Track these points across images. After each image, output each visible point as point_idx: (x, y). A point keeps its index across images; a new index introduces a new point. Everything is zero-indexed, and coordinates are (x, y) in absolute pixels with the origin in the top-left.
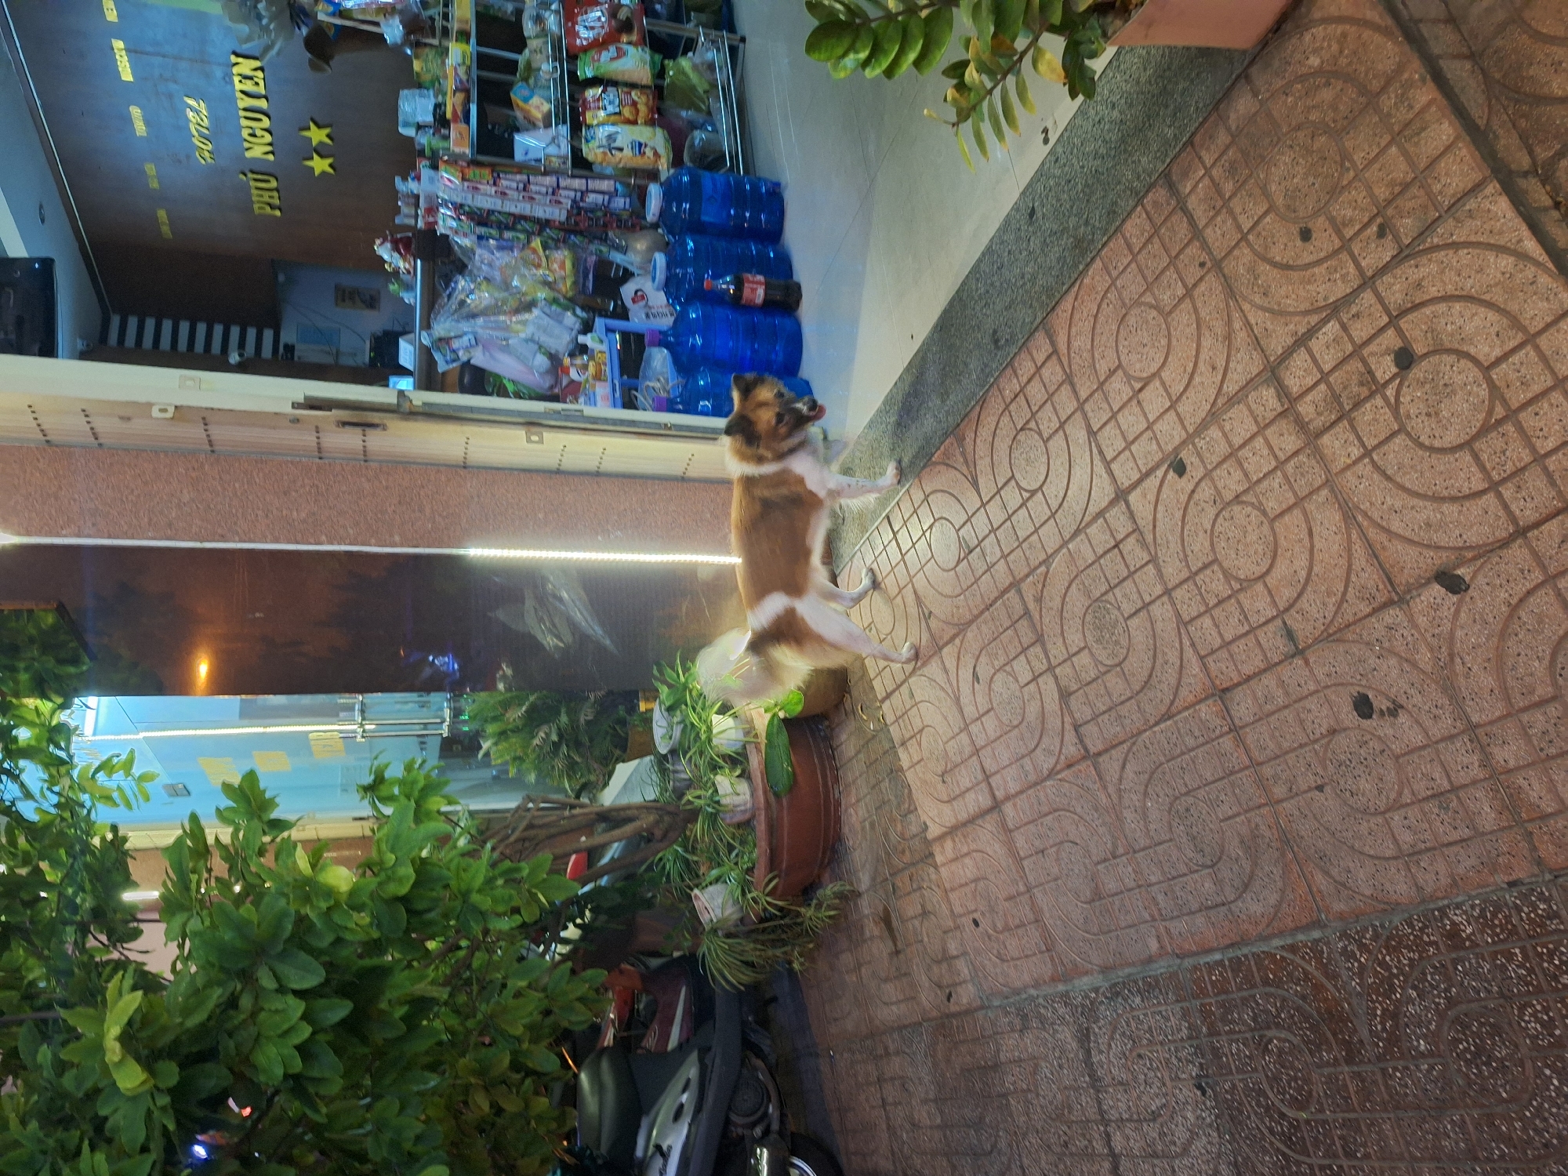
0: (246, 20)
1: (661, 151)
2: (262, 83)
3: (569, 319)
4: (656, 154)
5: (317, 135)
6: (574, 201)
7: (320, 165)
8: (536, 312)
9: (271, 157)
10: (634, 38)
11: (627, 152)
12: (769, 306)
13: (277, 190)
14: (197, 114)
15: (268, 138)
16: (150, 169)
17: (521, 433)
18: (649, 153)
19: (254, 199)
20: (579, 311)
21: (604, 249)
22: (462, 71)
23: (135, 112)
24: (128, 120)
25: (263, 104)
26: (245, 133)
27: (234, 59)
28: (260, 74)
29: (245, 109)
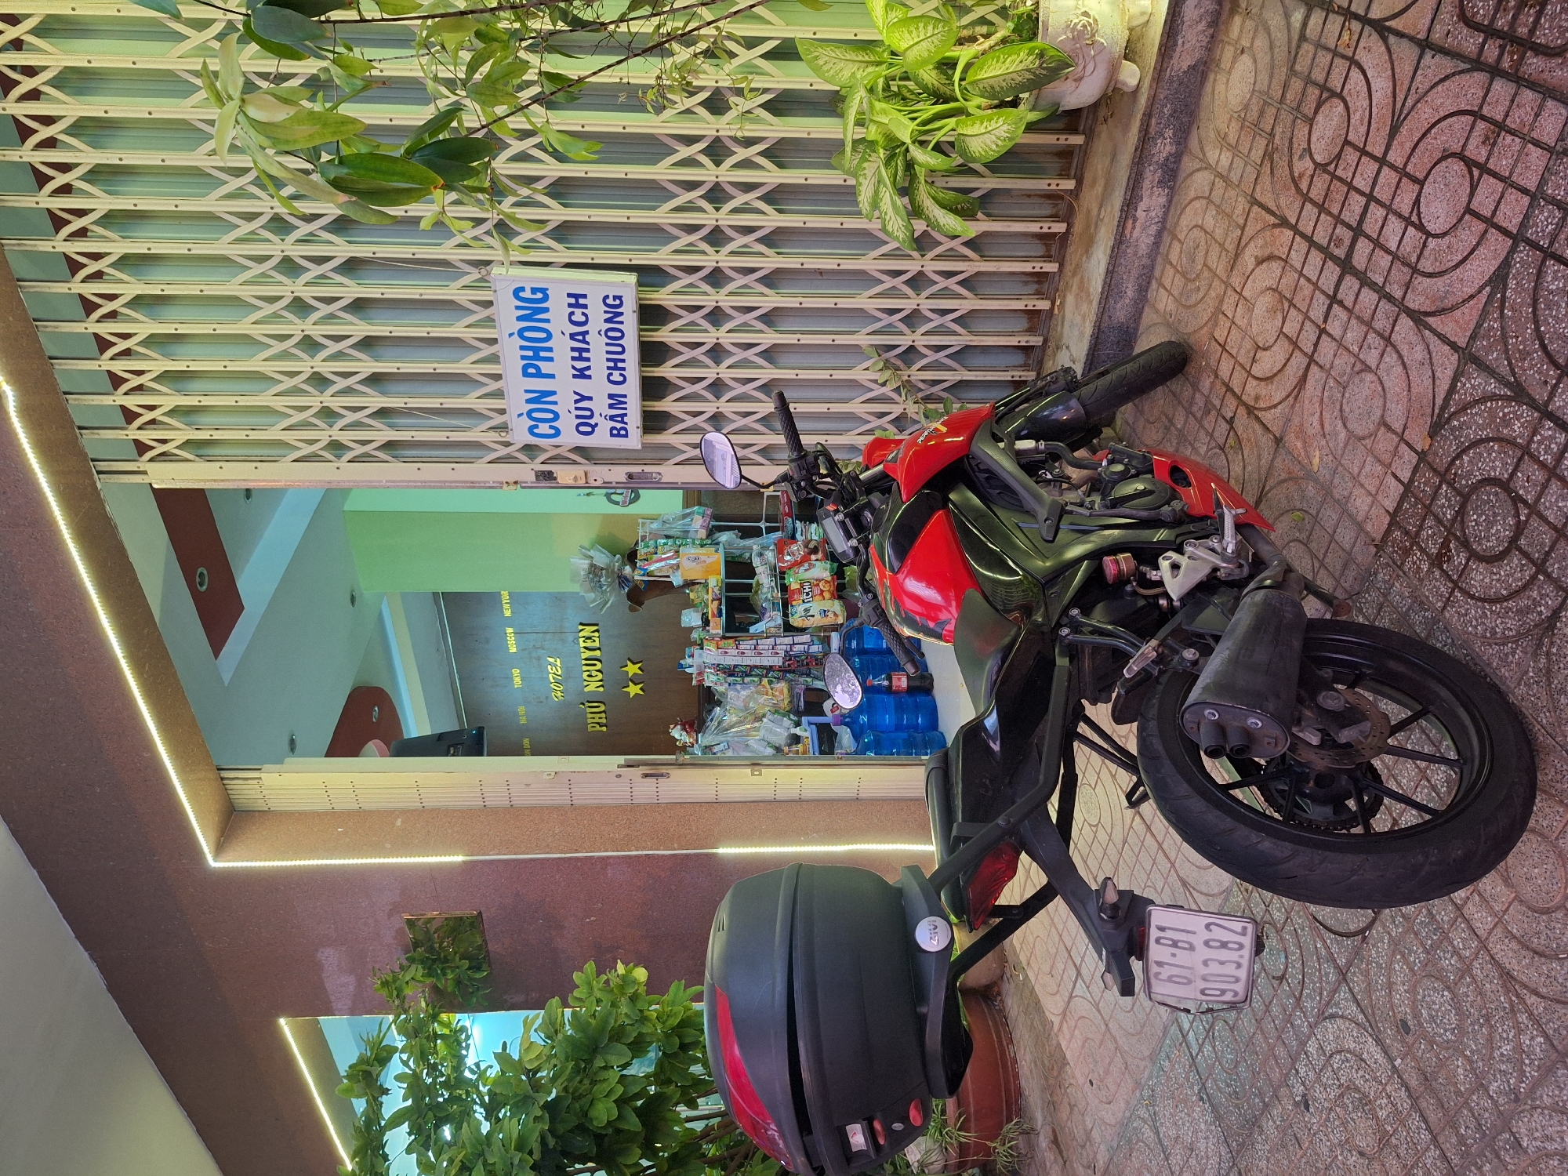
1: (838, 612)
2: (597, 639)
3: (786, 722)
4: (836, 615)
5: (632, 669)
6: (786, 651)
7: (634, 690)
8: (765, 720)
9: (601, 689)
10: (820, 555)
11: (818, 617)
12: (911, 690)
13: (604, 712)
14: (554, 667)
15: (600, 676)
16: (521, 710)
17: (748, 771)
18: (831, 615)
19: (589, 721)
20: (792, 716)
21: (809, 680)
22: (716, 590)
23: (516, 672)
24: (511, 679)
25: (597, 653)
26: (585, 675)
27: (581, 627)
28: (596, 634)
29: (586, 659)
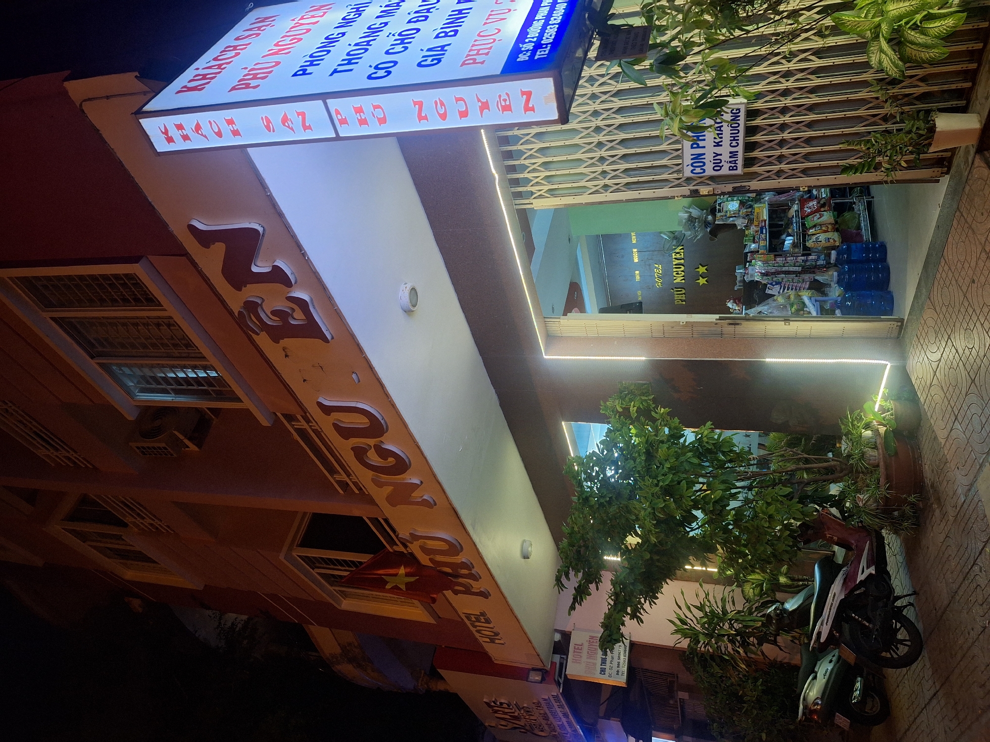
0: (690, 230)
1: (836, 239)
2: (682, 254)
4: (835, 241)
5: (702, 270)
7: (702, 281)
9: (683, 281)
10: (826, 208)
11: (823, 242)
13: (684, 294)
14: (658, 269)
15: (683, 273)
16: (639, 293)
17: (782, 323)
18: (832, 240)
19: (676, 299)
23: (637, 272)
24: (634, 276)
25: (682, 261)
26: (675, 273)
28: (682, 251)
29: (675, 265)
